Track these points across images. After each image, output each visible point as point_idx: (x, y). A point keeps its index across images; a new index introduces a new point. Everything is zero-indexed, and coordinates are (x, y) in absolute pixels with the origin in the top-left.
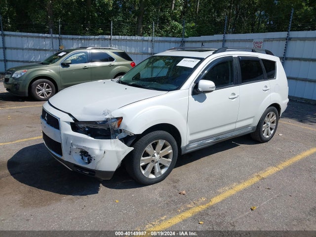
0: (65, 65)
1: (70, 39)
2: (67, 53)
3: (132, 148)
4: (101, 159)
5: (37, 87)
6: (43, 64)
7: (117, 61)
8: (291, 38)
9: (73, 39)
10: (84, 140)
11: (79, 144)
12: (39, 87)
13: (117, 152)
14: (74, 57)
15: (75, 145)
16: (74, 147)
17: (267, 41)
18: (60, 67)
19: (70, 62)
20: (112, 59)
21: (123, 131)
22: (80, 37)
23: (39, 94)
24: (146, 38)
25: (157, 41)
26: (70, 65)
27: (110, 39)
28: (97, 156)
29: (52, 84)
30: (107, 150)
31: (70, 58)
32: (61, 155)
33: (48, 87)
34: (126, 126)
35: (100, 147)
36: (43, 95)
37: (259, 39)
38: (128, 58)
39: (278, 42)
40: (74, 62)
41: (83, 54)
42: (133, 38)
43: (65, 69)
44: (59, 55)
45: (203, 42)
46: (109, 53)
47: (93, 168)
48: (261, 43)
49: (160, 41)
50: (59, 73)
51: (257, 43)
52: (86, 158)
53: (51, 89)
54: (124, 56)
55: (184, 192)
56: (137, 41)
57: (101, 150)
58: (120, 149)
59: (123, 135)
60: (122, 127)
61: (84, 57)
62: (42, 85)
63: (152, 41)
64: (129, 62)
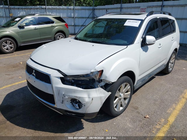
0: (21, 27)
1: (17, 9)
2: (22, 18)
3: (110, 93)
4: (90, 104)
5: (3, 44)
6: (4, 27)
7: (56, 23)
8: (164, 5)
9: (18, 8)
10: (75, 91)
11: (71, 95)
12: (4, 44)
13: (101, 98)
14: (27, 21)
15: (67, 96)
16: (66, 97)
17: (149, 7)
18: (18, 28)
19: (25, 25)
20: (53, 22)
21: (103, 80)
22: (24, 7)
23: (4, 49)
24: (70, 7)
25: (76, 9)
26: (25, 27)
27: (46, 8)
28: (87, 103)
29: (13, 41)
30: (94, 97)
31: (24, 22)
32: (54, 103)
33: (11, 44)
34: (106, 77)
35: (89, 95)
36: (7, 49)
37: (144, 6)
38: (63, 21)
39: (156, 8)
40: (27, 25)
41: (33, 19)
42: (61, 7)
43: (22, 30)
44: (15, 20)
45: (107, 9)
46: (51, 17)
47: (84, 112)
48: (145, 9)
49: (78, 9)
50: (18, 33)
51: (142, 9)
52: (77, 105)
53: (13, 45)
54: (60, 19)
55: (148, 116)
56: (64, 9)
57: (89, 98)
58: (103, 95)
59: (103, 84)
60: (103, 78)
61: (34, 21)
62: (6, 43)
63: (73, 9)
64: (64, 24)
